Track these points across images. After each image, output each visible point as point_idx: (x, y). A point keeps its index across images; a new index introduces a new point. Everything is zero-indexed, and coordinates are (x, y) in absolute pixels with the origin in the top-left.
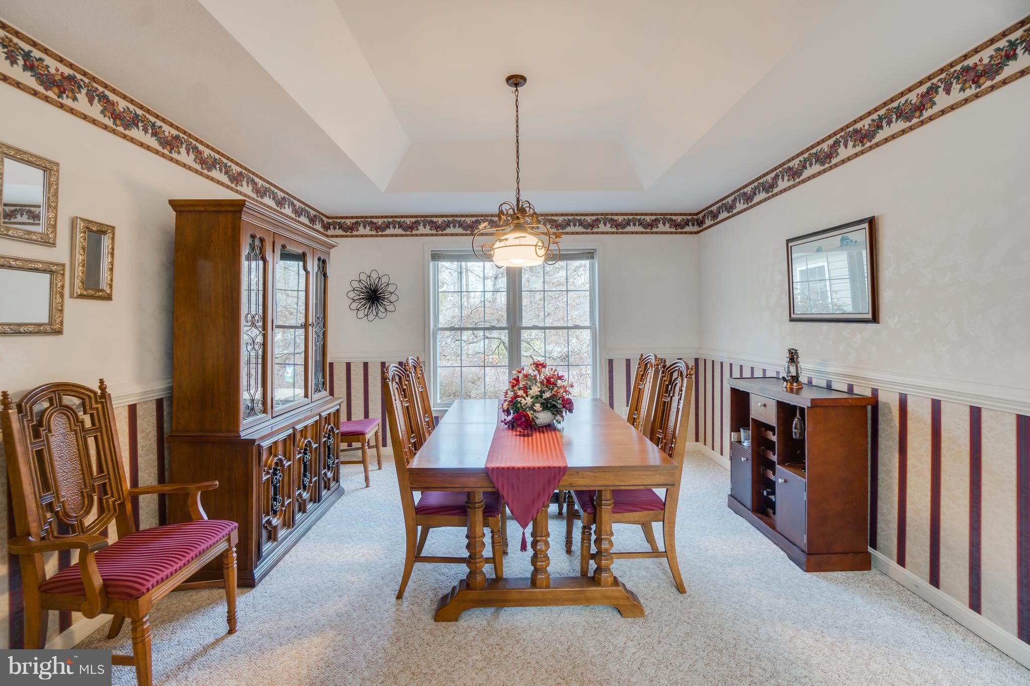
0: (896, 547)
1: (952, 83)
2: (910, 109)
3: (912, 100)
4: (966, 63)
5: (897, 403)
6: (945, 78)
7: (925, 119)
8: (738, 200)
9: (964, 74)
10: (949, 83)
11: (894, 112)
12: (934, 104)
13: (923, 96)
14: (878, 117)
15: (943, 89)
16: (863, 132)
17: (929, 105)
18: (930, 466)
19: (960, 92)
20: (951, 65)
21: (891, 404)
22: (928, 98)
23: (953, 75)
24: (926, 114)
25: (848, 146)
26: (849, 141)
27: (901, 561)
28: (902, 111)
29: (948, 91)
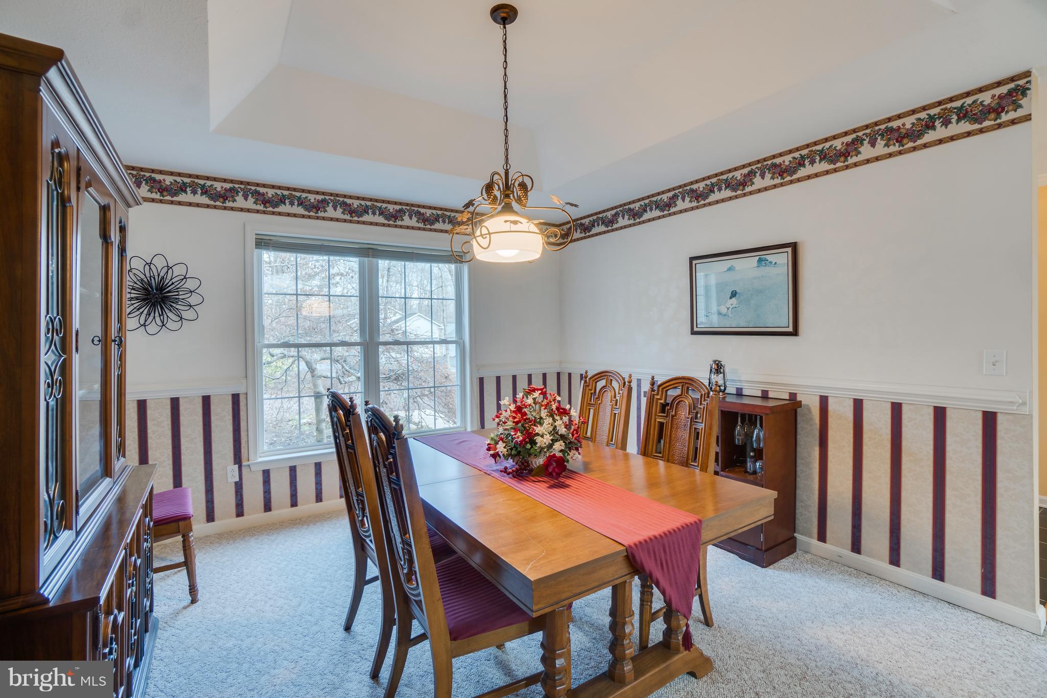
0: (817, 527)
1: (876, 139)
2: (835, 154)
3: (836, 147)
4: (890, 124)
5: (818, 404)
6: (870, 134)
7: (850, 164)
8: (620, 215)
9: (889, 133)
10: (874, 138)
11: (817, 154)
12: (859, 153)
13: (847, 144)
14: (800, 156)
15: (869, 142)
16: (784, 167)
17: (854, 153)
18: (851, 455)
19: (884, 147)
20: (876, 124)
21: (810, 406)
22: (853, 147)
23: (878, 133)
24: (851, 160)
25: (765, 178)
26: (767, 173)
27: (822, 537)
28: (826, 154)
29: (873, 144)
